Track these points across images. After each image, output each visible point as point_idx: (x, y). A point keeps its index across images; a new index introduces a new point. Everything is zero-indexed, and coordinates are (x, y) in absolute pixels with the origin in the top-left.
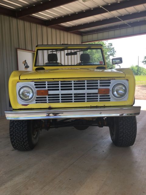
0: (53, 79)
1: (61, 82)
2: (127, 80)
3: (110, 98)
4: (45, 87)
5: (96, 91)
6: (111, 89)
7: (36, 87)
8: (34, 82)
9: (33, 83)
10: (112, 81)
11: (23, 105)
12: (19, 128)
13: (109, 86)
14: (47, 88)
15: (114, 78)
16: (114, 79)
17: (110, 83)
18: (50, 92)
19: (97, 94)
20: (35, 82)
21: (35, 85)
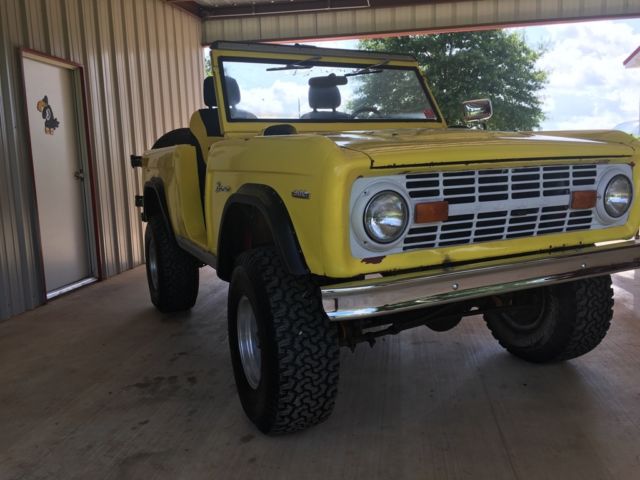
0: (467, 163)
1: (480, 173)
2: (632, 165)
3: (590, 220)
4: (436, 193)
5: (564, 200)
6: (601, 192)
7: (413, 195)
8: (404, 176)
9: (402, 180)
10: (600, 169)
11: (368, 261)
12: (315, 349)
13: (592, 182)
14: (442, 197)
15: (605, 159)
16: (606, 162)
17: (594, 174)
18: (455, 210)
19: (563, 208)
20: (408, 177)
21: (409, 185)
